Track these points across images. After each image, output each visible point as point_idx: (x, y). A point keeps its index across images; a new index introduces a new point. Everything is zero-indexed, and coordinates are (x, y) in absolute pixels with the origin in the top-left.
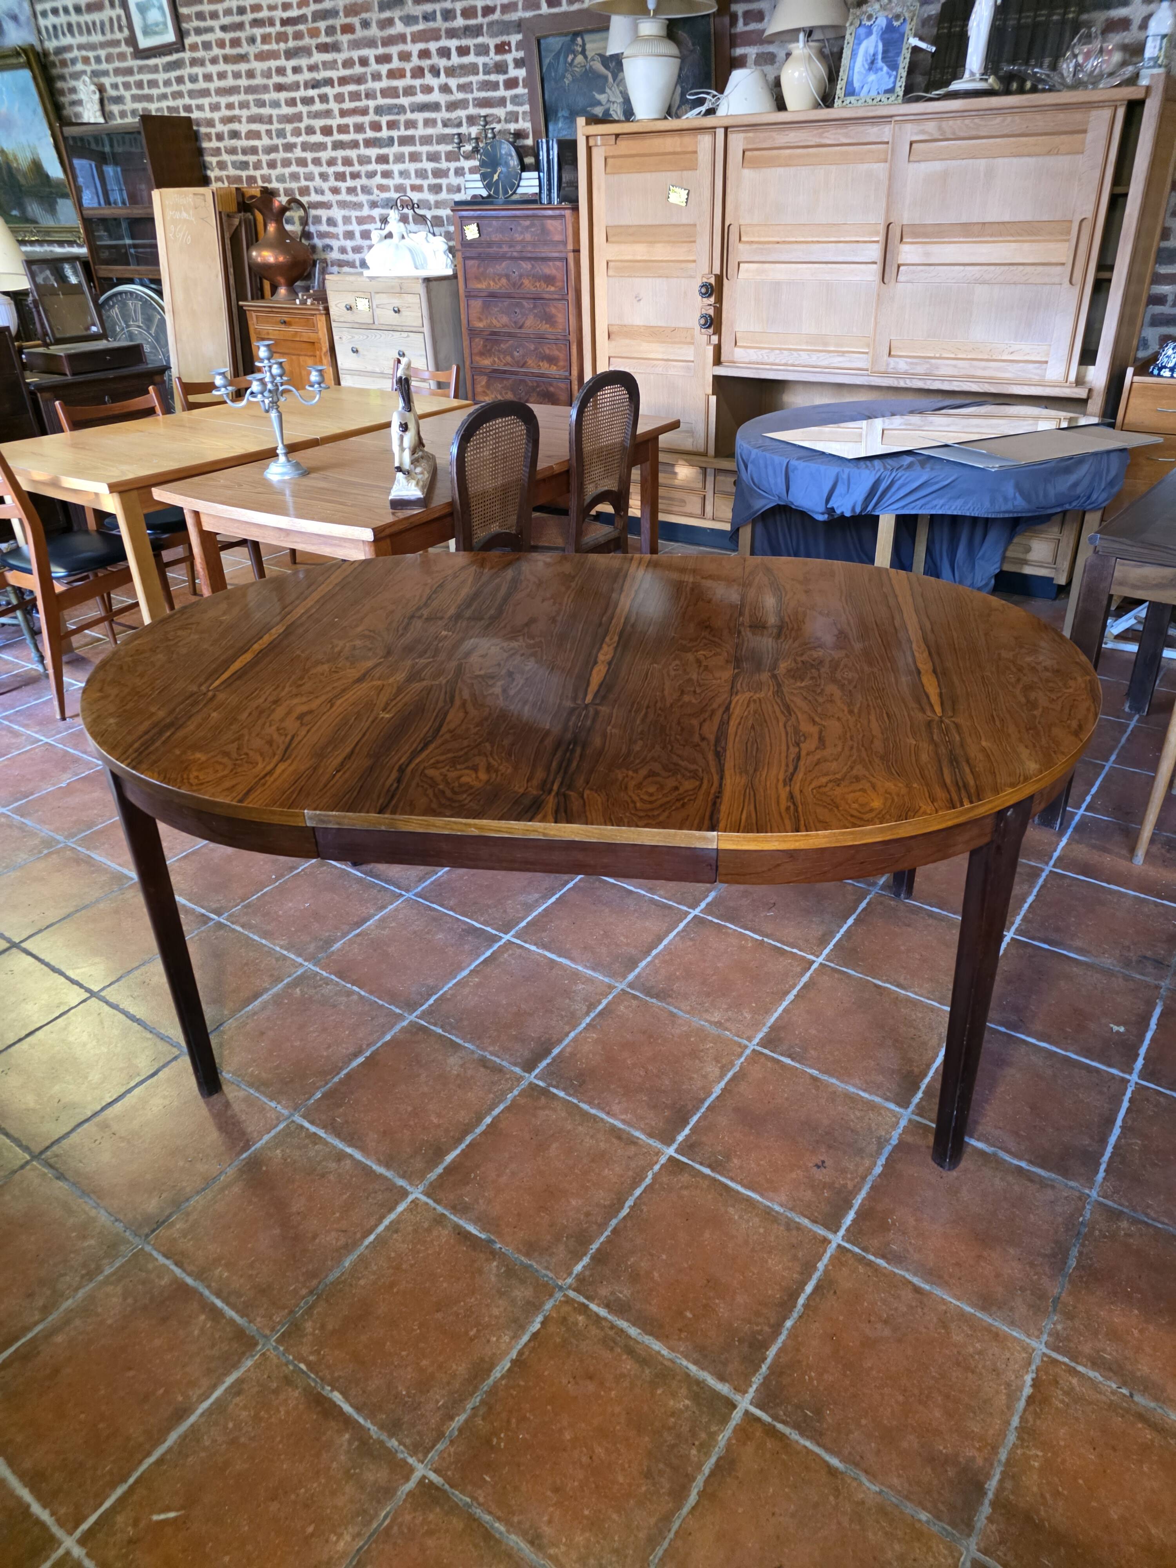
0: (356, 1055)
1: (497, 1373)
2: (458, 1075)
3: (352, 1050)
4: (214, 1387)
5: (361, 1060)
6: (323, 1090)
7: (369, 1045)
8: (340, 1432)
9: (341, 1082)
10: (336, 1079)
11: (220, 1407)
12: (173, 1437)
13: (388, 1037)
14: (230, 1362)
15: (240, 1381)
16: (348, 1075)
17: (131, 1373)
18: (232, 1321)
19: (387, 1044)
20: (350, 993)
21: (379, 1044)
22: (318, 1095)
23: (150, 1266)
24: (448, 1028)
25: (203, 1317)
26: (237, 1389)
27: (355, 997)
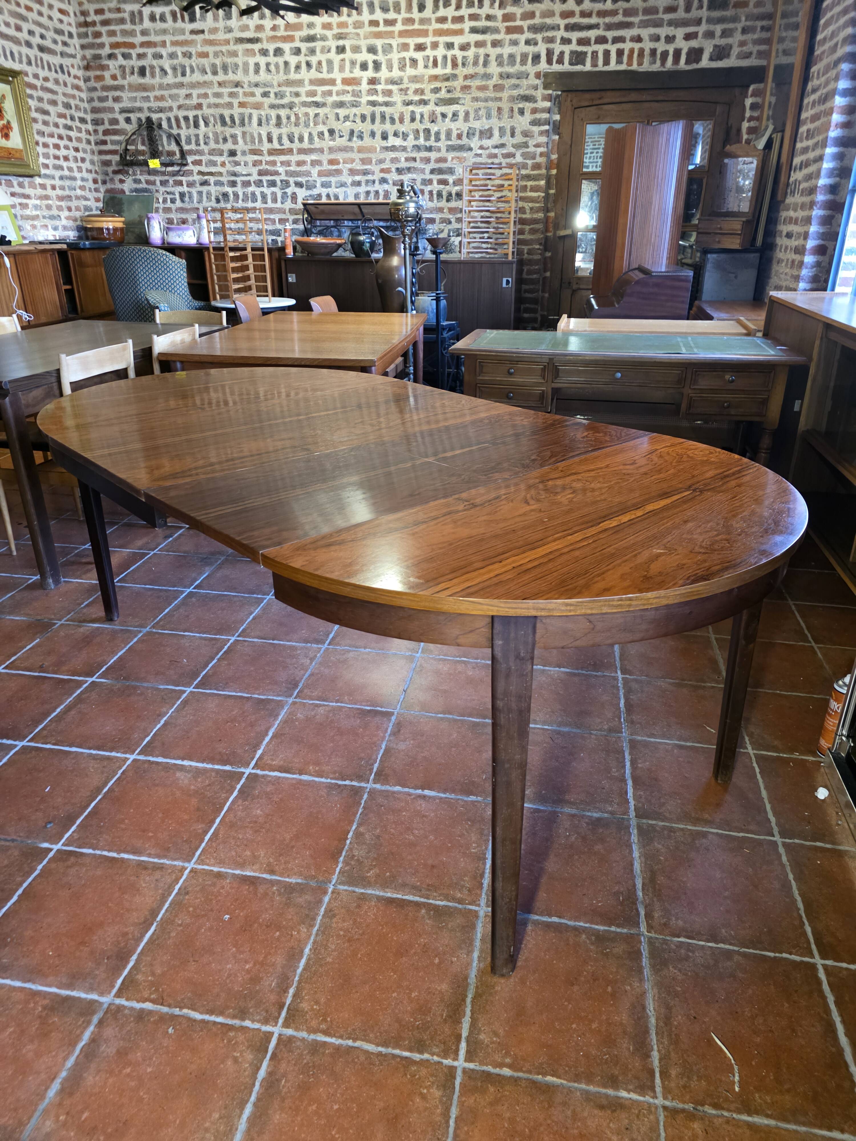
0: (424, 797)
1: (568, 670)
2: (413, 739)
3: (421, 802)
4: (659, 743)
5: (427, 792)
6: (466, 799)
7: (410, 795)
8: (632, 699)
9: (453, 791)
10: (453, 796)
11: (663, 737)
12: (688, 744)
13: (398, 788)
14: (646, 744)
15: (649, 736)
16: (445, 791)
17: (687, 775)
18: (630, 754)
19: (403, 786)
20: (358, 835)
21: (407, 790)
22: (473, 798)
23: (640, 805)
24: (372, 761)
25: (639, 765)
26: (652, 735)
27: (361, 829)
